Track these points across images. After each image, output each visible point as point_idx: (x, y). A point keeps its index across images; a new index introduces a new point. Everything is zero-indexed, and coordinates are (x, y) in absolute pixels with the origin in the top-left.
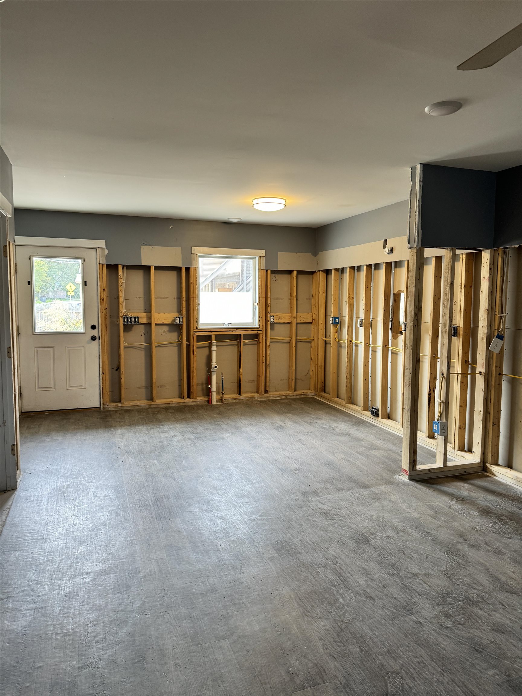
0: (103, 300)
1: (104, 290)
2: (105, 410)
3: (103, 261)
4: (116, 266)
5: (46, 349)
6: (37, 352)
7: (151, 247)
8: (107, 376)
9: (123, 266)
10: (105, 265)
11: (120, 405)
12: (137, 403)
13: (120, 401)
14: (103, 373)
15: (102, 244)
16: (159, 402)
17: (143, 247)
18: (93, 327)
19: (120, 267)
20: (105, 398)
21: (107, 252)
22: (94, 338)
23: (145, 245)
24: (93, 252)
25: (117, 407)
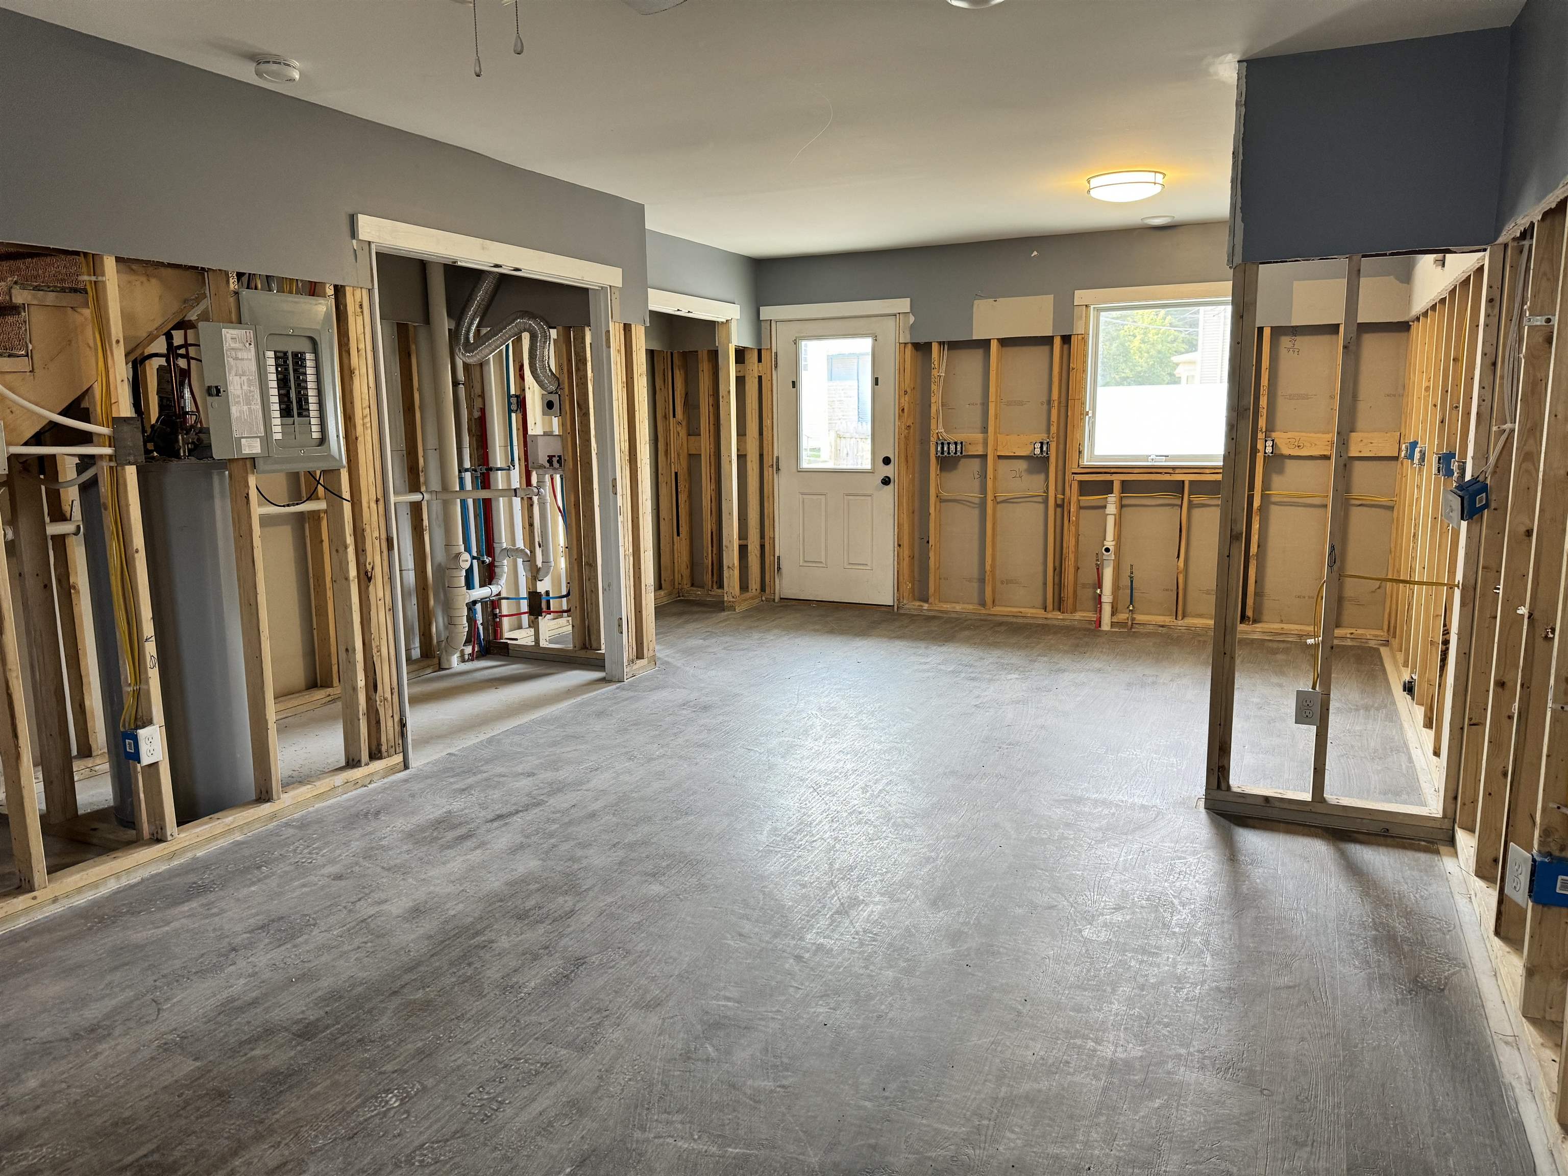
0: (903, 410)
1: (906, 392)
2: (902, 611)
3: (906, 338)
4: (929, 345)
5: (815, 497)
6: (803, 502)
7: (992, 300)
8: (906, 552)
9: (941, 344)
10: (910, 346)
11: (926, 606)
12: (954, 608)
13: (926, 600)
14: (899, 545)
15: (904, 305)
16: (998, 610)
17: (976, 302)
18: (887, 461)
19: (935, 347)
20: (901, 590)
21: (912, 319)
22: (886, 481)
23: (981, 297)
24: (891, 323)
25: (922, 610)
